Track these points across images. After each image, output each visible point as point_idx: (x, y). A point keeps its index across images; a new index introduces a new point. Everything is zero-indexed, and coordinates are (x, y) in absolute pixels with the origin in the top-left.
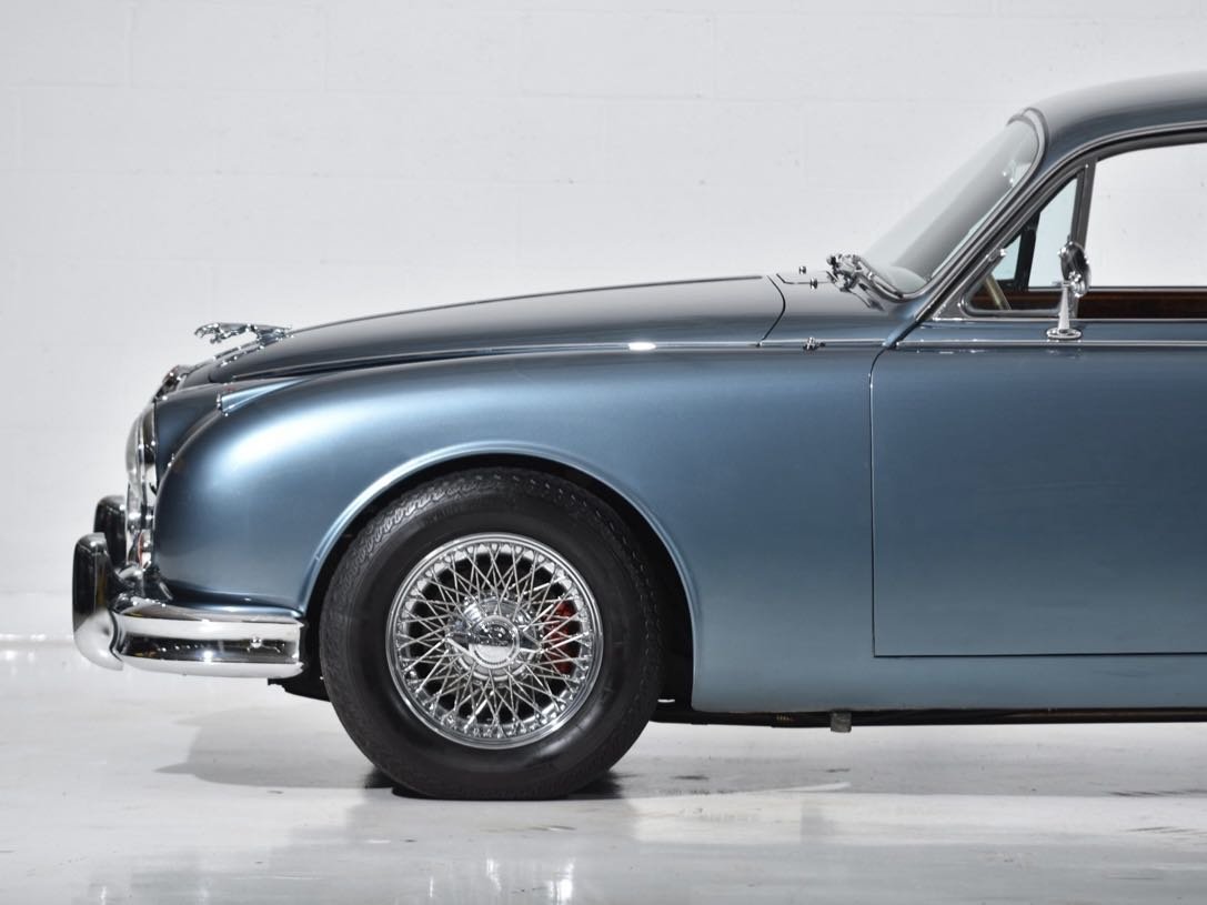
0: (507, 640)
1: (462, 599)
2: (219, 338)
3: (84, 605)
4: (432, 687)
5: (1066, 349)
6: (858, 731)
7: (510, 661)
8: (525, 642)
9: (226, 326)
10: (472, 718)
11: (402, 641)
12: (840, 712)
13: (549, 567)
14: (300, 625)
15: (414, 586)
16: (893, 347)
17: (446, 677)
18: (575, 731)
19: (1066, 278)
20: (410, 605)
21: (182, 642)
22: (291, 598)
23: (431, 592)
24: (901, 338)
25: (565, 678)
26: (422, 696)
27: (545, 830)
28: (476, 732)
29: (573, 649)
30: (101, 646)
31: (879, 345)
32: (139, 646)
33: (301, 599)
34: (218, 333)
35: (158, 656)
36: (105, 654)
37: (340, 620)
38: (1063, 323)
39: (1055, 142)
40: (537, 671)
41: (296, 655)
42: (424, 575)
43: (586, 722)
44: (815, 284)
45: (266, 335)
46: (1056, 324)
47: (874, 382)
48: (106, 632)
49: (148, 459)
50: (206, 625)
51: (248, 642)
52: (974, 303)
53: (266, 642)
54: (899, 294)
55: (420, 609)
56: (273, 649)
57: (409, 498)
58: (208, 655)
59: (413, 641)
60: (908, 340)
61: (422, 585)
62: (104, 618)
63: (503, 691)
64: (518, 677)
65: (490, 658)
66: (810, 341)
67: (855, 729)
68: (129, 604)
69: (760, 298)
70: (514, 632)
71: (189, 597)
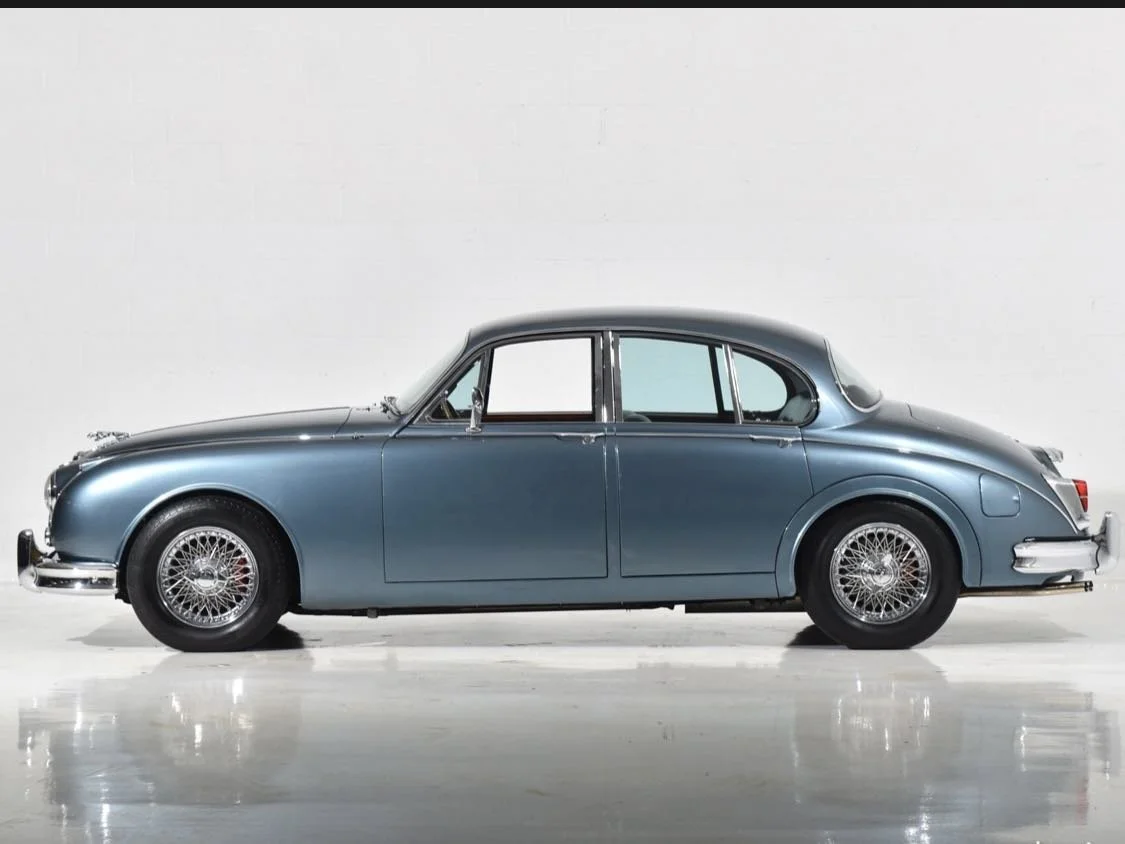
0: (212, 576)
1: (194, 558)
2: (98, 438)
3: (23, 563)
4: (180, 599)
5: (476, 437)
6: (381, 618)
7: (214, 586)
8: (221, 578)
9: (101, 433)
10: (198, 613)
11: (164, 578)
12: (373, 609)
13: (234, 542)
14: (116, 571)
15: (171, 551)
16: (394, 437)
17: (186, 595)
18: (246, 619)
19: (474, 403)
20: (169, 560)
21: (63, 579)
22: (113, 558)
23: (179, 555)
24: (398, 432)
25: (242, 594)
26: (175, 604)
27: (216, 666)
28: (189, 617)
29: (246, 580)
30: (31, 582)
31: (387, 436)
32: (44, 582)
33: (116, 559)
34: (98, 436)
35: (54, 586)
36: (34, 586)
37: (135, 568)
38: (473, 425)
39: (472, 341)
40: (229, 591)
41: (114, 584)
42: (175, 546)
43: (251, 615)
44: (369, 409)
45: (118, 435)
46: (469, 426)
47: (385, 454)
48: (33, 575)
49: (53, 494)
50: (75, 571)
51: (91, 579)
52: (433, 416)
53: (100, 579)
54: (399, 412)
55: (174, 563)
56: (104, 583)
57: (167, 511)
58: (78, 586)
59: (170, 578)
60: (402, 433)
61: (175, 551)
62: (31, 569)
63: (213, 601)
64: (220, 594)
65: (204, 585)
66: (355, 435)
67: (380, 618)
68: (41, 561)
69: (340, 415)
70: (216, 573)
71: (67, 558)
